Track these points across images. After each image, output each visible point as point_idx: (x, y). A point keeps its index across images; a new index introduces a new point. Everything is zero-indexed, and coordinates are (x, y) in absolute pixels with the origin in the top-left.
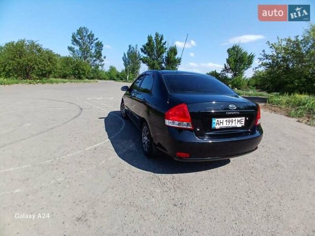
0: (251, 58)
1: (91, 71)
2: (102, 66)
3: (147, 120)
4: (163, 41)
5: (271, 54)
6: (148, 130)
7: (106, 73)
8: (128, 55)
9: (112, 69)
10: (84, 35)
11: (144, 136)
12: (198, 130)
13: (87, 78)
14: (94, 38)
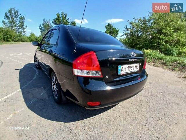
0: (118, 31)
1: (16, 36)
2: (24, 32)
3: (54, 70)
4: (67, 18)
5: (129, 28)
6: (56, 80)
7: (28, 37)
8: (43, 25)
9: (32, 34)
10: (12, 12)
11: (53, 85)
12: (107, 77)
13: (14, 41)
14: (19, 14)
